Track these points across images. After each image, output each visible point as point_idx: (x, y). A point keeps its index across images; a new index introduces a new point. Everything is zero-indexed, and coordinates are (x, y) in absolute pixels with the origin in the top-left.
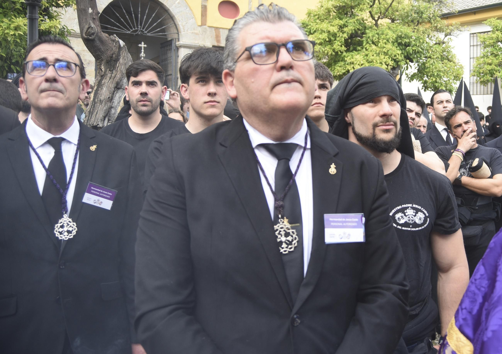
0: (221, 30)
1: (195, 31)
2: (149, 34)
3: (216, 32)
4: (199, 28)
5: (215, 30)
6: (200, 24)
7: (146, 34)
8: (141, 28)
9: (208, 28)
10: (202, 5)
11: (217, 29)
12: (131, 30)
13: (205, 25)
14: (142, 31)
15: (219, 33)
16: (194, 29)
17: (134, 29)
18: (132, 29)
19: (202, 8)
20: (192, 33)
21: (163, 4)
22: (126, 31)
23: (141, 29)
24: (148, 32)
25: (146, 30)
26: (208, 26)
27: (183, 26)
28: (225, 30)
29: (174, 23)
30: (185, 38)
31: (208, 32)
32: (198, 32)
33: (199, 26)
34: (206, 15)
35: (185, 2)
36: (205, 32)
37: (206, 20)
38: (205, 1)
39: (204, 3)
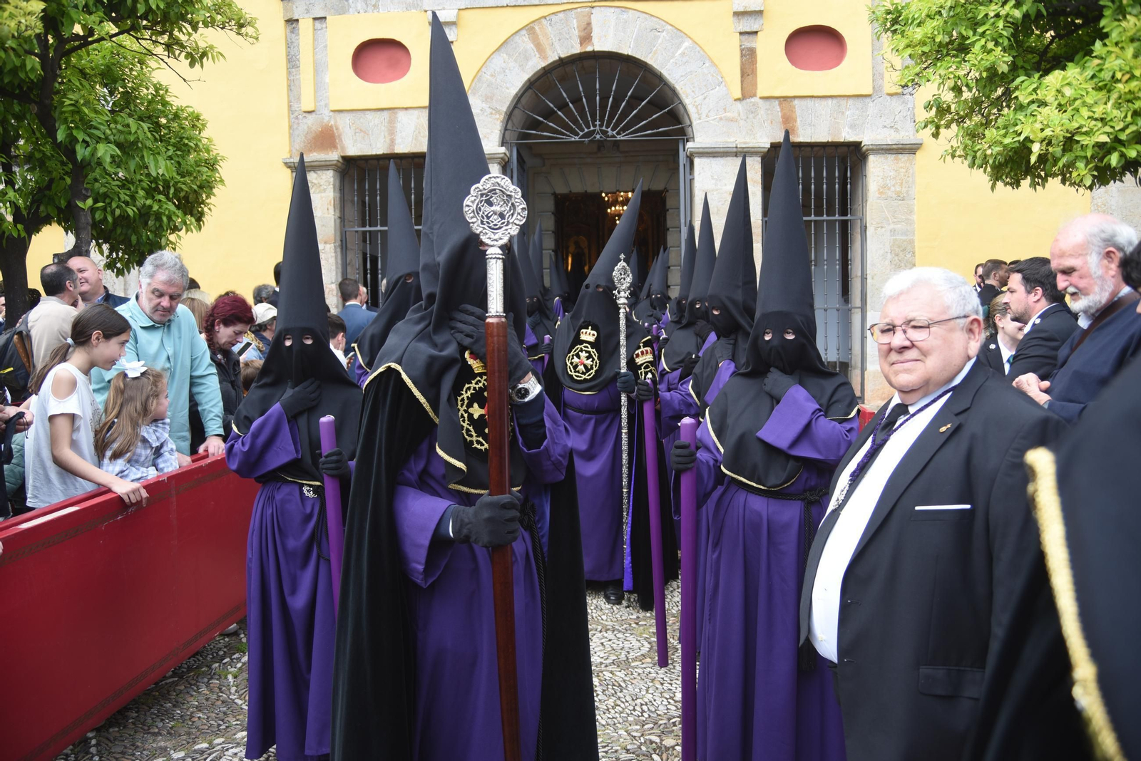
0: (796, 102)
1: (728, 114)
2: (619, 138)
3: (782, 110)
4: (739, 105)
5: (780, 104)
6: (739, 95)
7: (613, 136)
8: (601, 126)
9: (761, 102)
10: (742, 50)
11: (784, 99)
12: (581, 133)
13: (755, 95)
14: (605, 133)
15: (792, 110)
16: (725, 109)
17: (586, 130)
18: (582, 130)
19: (742, 56)
20: (721, 119)
21: (646, 63)
22: (567, 135)
23: (604, 128)
24: (618, 133)
25: (613, 130)
26: (761, 98)
27: (697, 107)
28: (809, 100)
29: (681, 103)
30: (703, 134)
31: (762, 112)
32: (736, 115)
33: (735, 100)
34: (754, 72)
35: (698, 48)
36: (753, 112)
37: (755, 85)
38: (751, 37)
39: (748, 44)
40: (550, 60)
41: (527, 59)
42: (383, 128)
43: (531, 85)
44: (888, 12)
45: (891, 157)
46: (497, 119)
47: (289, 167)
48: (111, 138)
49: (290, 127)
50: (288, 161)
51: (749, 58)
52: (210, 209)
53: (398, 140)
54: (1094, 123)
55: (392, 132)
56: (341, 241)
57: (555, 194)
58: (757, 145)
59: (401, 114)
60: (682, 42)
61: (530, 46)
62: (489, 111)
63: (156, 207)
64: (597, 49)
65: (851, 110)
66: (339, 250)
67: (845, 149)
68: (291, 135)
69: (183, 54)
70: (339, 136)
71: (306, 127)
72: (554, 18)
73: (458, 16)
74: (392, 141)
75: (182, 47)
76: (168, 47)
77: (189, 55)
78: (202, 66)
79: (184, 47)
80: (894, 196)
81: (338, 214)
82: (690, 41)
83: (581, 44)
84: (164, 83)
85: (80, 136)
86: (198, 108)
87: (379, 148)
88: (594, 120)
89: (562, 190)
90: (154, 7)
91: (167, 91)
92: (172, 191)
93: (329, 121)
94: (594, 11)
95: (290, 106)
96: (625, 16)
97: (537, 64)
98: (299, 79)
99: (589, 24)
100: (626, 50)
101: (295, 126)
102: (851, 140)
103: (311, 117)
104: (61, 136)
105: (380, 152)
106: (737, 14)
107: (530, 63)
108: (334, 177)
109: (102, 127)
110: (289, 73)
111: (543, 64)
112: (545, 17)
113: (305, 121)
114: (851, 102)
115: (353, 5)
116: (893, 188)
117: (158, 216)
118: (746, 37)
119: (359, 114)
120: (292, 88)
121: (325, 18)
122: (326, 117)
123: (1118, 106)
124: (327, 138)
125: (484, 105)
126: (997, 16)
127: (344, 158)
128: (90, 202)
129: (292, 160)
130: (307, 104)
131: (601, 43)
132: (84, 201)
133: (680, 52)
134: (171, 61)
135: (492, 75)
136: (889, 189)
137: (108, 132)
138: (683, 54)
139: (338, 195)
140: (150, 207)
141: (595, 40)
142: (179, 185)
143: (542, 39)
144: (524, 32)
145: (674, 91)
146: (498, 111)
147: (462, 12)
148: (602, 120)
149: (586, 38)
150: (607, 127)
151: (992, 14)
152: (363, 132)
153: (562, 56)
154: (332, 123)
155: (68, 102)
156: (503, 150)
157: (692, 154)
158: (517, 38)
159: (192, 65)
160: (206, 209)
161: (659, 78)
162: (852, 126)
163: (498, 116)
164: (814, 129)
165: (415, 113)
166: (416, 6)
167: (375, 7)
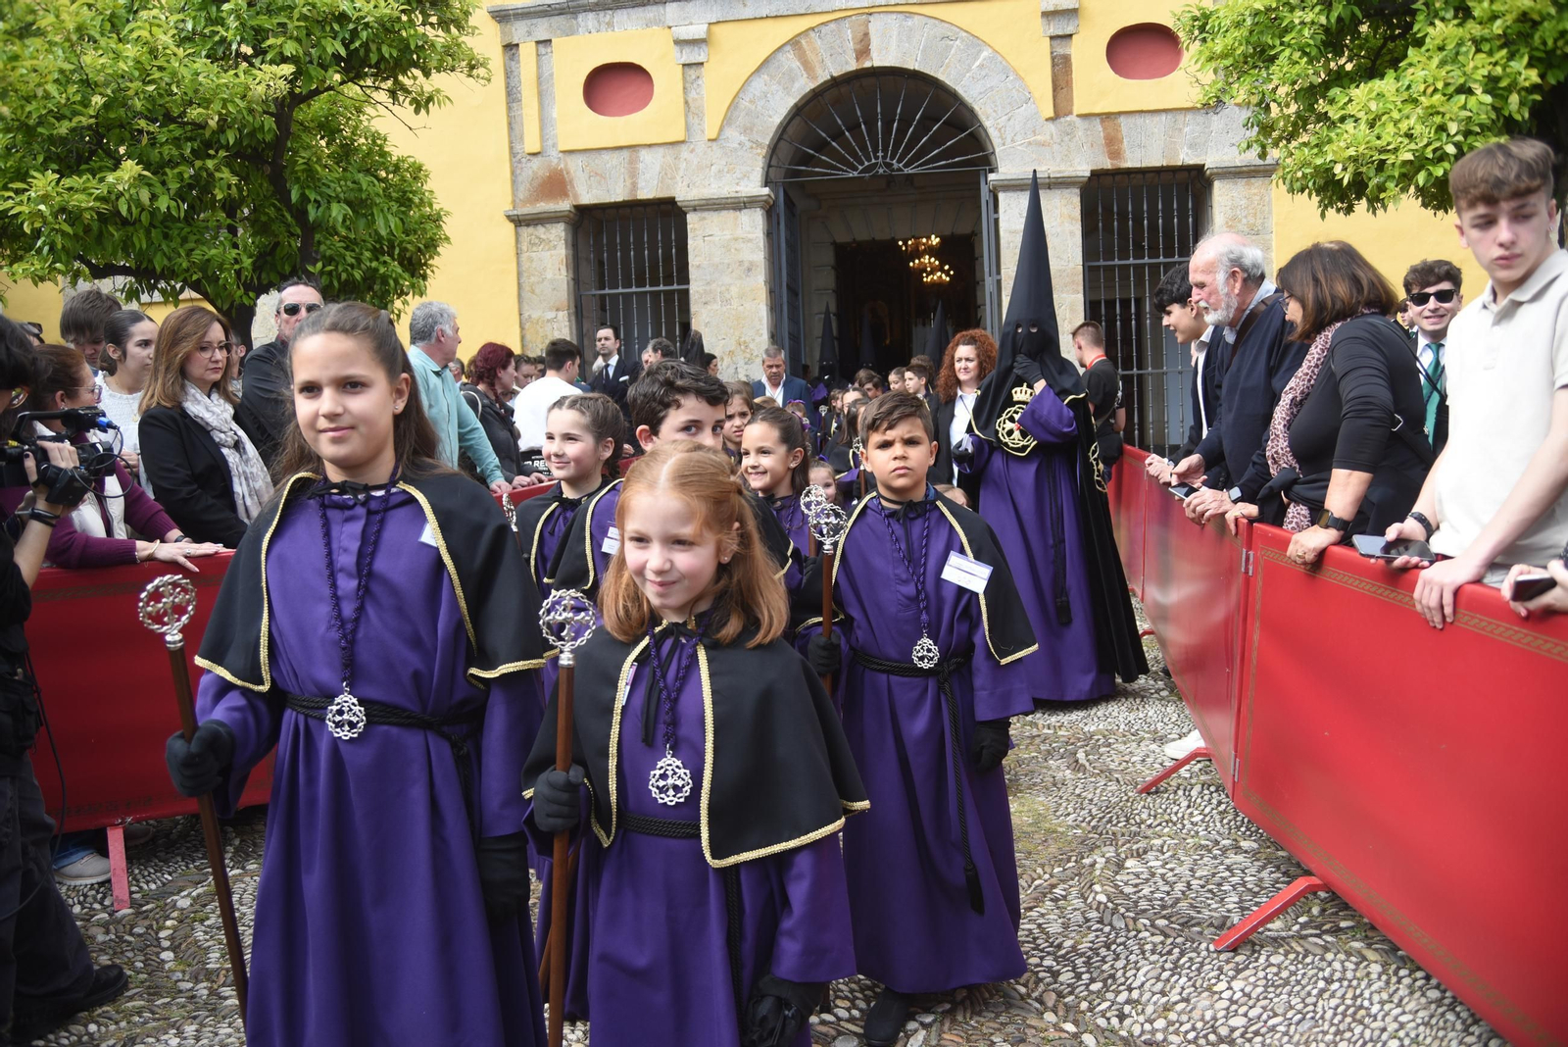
0: (1122, 119)
1: (1039, 138)
2: (906, 171)
3: (1105, 129)
4: (1051, 126)
5: (1102, 121)
6: (1051, 114)
7: (900, 170)
8: (884, 157)
9: (1079, 122)
10: (1053, 59)
11: (1107, 116)
12: (860, 168)
13: (1071, 113)
14: (889, 166)
15: (1117, 129)
16: (1034, 132)
17: (866, 163)
18: (862, 164)
19: (1054, 65)
20: (1030, 143)
21: (937, 79)
22: (843, 171)
23: (888, 160)
24: (906, 166)
25: (899, 162)
26: (1082, 116)
28: (1137, 116)
29: (981, 126)
30: (1010, 164)
31: (1080, 133)
32: (1048, 137)
33: (1047, 120)
34: (1069, 84)
35: (1000, 58)
36: (1069, 133)
37: (1070, 100)
38: (1064, 42)
39: (1060, 51)
40: (821, 81)
41: (793, 80)
42: (623, 170)
43: (798, 111)
44: (1195, 19)
45: (1242, 182)
46: (759, 154)
47: (512, 221)
48: (342, 195)
49: (513, 173)
50: (511, 213)
51: (1061, 69)
52: (433, 271)
53: (641, 184)
54: (1400, 139)
55: (633, 174)
56: (576, 307)
57: (834, 244)
58: (1074, 174)
59: (644, 154)
60: (980, 52)
61: (796, 64)
62: (748, 144)
63: (382, 270)
64: (877, 63)
65: (1191, 126)
66: (573, 318)
67: (1185, 174)
68: (514, 182)
69: (408, 100)
70: (571, 182)
71: (530, 172)
72: (824, 29)
73: (709, 31)
74: (634, 186)
75: (407, 91)
76: (393, 94)
77: (414, 101)
78: (428, 112)
79: (410, 92)
80: (1246, 229)
81: (571, 275)
82: (990, 50)
83: (857, 59)
84: (382, 132)
85: (312, 196)
86: (420, 158)
87: (618, 194)
88: (876, 151)
89: (843, 238)
90: (387, 56)
91: (385, 140)
92: (397, 251)
93: (558, 164)
94: (871, 18)
95: (511, 148)
96: (910, 22)
97: (804, 85)
98: (521, 115)
99: (866, 34)
100: (911, 65)
101: (518, 172)
102: (1191, 162)
103: (536, 163)
104: (294, 196)
105: (620, 199)
106: (1046, 15)
107: (797, 85)
108: (565, 230)
109: (332, 185)
110: (509, 109)
111: (812, 85)
112: (813, 29)
113: (529, 165)
114: (1189, 116)
115: (582, 24)
116: (1244, 221)
117: (384, 280)
118: (1058, 41)
119: (593, 155)
120: (513, 125)
121: (550, 41)
122: (554, 156)
123: (1422, 120)
124: (556, 184)
125: (742, 138)
126: (1303, 23)
127: (577, 208)
128: (319, 265)
129: (515, 213)
130: (531, 143)
131: (879, 59)
132: (314, 265)
133: (977, 63)
134: (396, 109)
135: (751, 102)
136: (1240, 221)
137: (339, 189)
138: (981, 66)
139: (571, 252)
140: (376, 270)
141: (874, 54)
142: (404, 245)
143: (810, 56)
144: (788, 48)
145: (972, 111)
146: (759, 145)
147: (714, 28)
148: (885, 150)
149: (863, 51)
150: (892, 159)
151: (1297, 21)
152: (599, 176)
153: (835, 74)
154: (562, 166)
155: (301, 161)
156: (766, 191)
157: (995, 187)
158: (780, 56)
159: (417, 111)
160: (428, 271)
161: (953, 95)
162: (1191, 146)
163: (759, 151)
164: (1146, 151)
165: (661, 150)
166: (658, 22)
167: (610, 25)
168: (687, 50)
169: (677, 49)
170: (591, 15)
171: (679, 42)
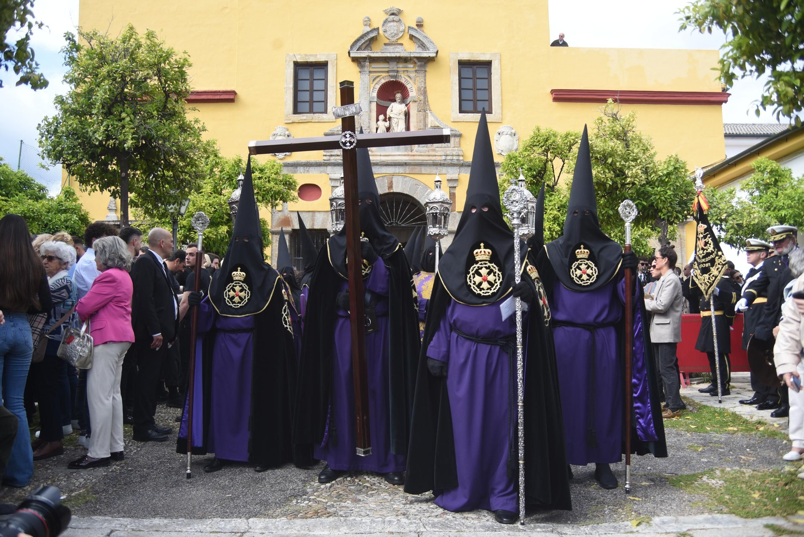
7: (400, 225)
8: (395, 221)
9: (457, 213)
14: (396, 223)
17: (390, 222)
19: (450, 195)
21: (413, 197)
24: (402, 224)
25: (400, 223)
34: (454, 201)
36: (454, 217)
37: (455, 207)
38: (453, 189)
39: (452, 191)
42: (310, 219)
47: (272, 232)
49: (272, 216)
51: (453, 197)
53: (315, 224)
55: (313, 220)
59: (317, 214)
60: (427, 190)
64: (395, 191)
68: (273, 220)
71: (279, 217)
74: (313, 224)
82: (430, 190)
83: (389, 189)
88: (393, 218)
93: (287, 215)
94: (394, 177)
95: (272, 208)
96: (406, 179)
99: (392, 182)
100: (406, 192)
101: (275, 216)
103: (280, 214)
106: (448, 180)
108: (290, 235)
113: (278, 215)
115: (299, 170)
122: (286, 212)
124: (286, 222)
127: (293, 230)
129: (272, 230)
130: (279, 207)
131: (396, 189)
133: (426, 193)
141: (394, 188)
148: (396, 218)
149: (391, 187)
150: (398, 221)
154: (289, 216)
165: (323, 213)
166: (324, 172)
167: (308, 171)
168: (333, 182)
169: (330, 181)
170: (302, 168)
171: (330, 179)
